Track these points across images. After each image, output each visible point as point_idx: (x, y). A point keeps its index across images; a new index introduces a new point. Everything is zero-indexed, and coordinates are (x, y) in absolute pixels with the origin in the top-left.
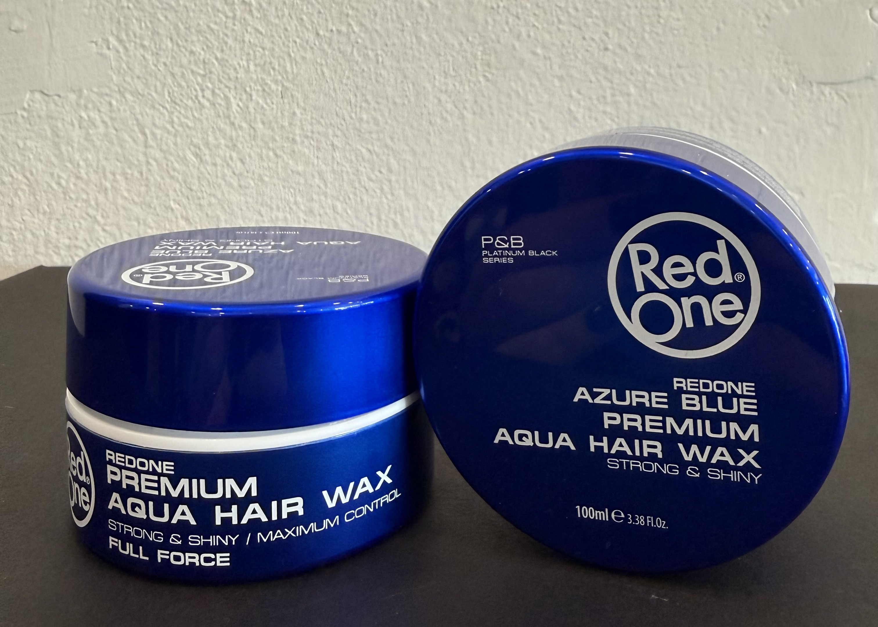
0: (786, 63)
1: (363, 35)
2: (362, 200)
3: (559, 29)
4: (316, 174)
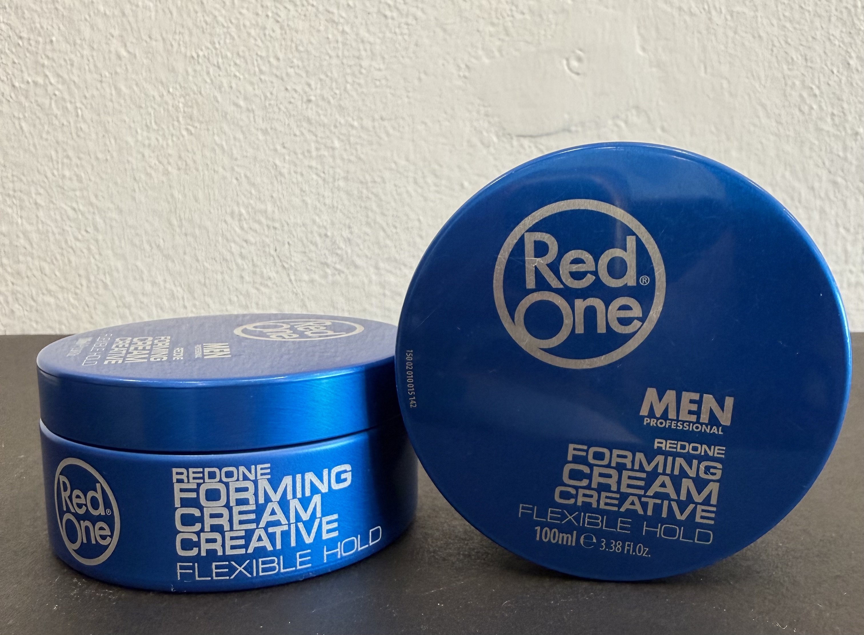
0: (487, 115)
1: (60, 86)
2: (70, 262)
3: (261, 79)
4: (21, 235)
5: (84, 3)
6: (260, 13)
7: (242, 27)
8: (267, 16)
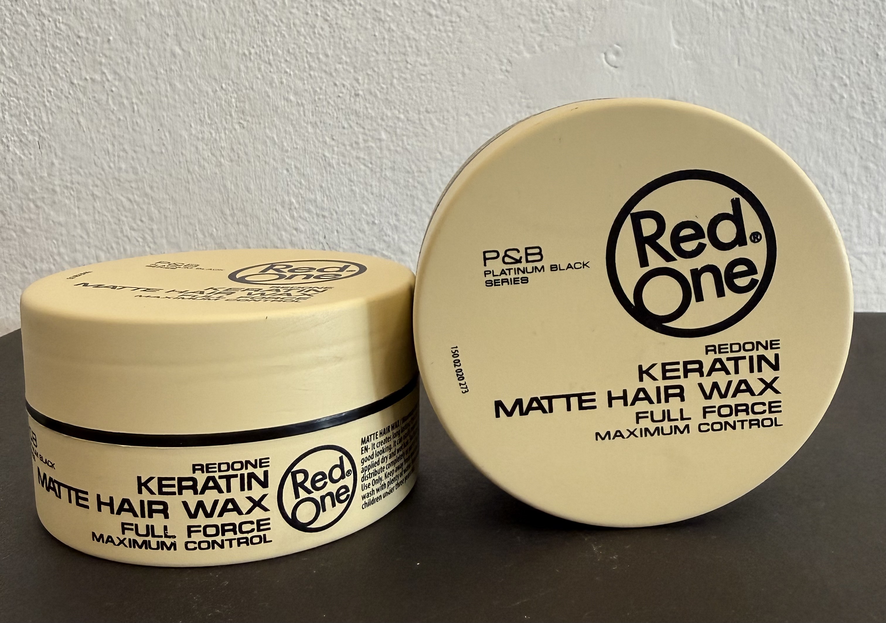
5: (141, 4)
6: (310, 12)
7: (292, 25)
8: (317, 15)
